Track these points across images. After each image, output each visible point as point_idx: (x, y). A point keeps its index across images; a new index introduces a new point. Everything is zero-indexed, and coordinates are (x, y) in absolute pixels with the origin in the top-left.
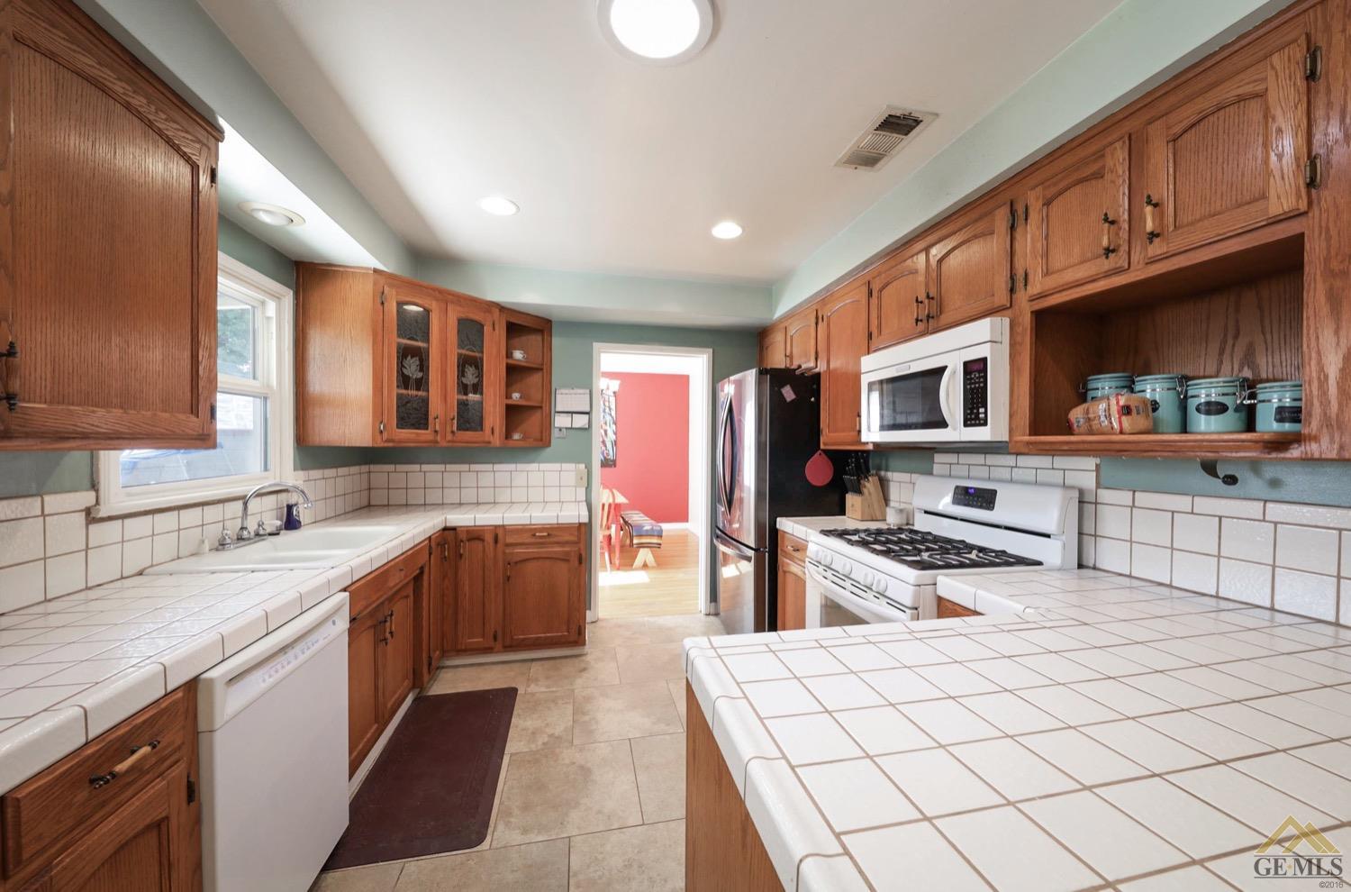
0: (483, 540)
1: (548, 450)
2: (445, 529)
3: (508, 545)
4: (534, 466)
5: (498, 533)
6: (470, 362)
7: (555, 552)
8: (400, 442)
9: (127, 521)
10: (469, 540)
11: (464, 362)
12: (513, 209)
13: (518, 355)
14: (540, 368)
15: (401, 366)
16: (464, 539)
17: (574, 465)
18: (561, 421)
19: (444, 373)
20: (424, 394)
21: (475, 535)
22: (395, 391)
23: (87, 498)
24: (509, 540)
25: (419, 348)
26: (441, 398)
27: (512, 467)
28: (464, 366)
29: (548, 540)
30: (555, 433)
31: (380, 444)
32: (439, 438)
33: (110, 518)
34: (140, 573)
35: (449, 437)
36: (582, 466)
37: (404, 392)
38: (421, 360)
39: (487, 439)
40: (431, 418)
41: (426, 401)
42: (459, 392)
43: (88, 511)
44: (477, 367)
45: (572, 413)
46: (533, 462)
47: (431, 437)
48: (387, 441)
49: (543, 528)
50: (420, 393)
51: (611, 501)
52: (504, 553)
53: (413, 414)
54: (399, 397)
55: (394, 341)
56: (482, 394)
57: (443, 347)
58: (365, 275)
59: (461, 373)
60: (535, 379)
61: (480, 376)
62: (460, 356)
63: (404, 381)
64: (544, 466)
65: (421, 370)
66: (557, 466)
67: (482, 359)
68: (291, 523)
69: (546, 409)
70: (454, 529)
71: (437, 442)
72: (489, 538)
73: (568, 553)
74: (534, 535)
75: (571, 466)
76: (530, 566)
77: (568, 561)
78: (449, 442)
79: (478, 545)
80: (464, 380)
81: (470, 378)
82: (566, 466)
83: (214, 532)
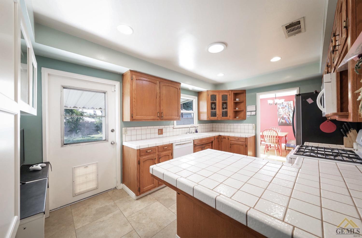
0: (226, 139)
1: (245, 121)
2: (219, 136)
3: (230, 140)
4: (242, 124)
5: (228, 138)
6: (225, 103)
7: (240, 143)
8: (211, 119)
9: (177, 129)
10: (224, 138)
11: (223, 103)
12: (223, 75)
13: (237, 100)
14: (243, 102)
15: (211, 106)
16: (223, 138)
17: (252, 124)
18: (248, 114)
19: (219, 106)
20: (216, 110)
21: (224, 137)
22: (210, 110)
23: (173, 126)
24: (231, 139)
25: (214, 102)
26: (219, 110)
27: (237, 124)
28: (223, 104)
29: (238, 140)
30: (247, 117)
31: (208, 120)
32: (218, 118)
33: (175, 128)
34: (178, 135)
35: (220, 118)
36: (254, 124)
37: (212, 110)
38: (215, 104)
39: (228, 118)
40: (217, 114)
41: (216, 112)
42: (222, 109)
43: (173, 127)
44: (226, 104)
45: (251, 111)
46: (242, 123)
47: (217, 118)
48: (209, 119)
49: (237, 137)
50: (215, 110)
51: (276, 135)
52: (230, 142)
53: (214, 115)
54: (211, 112)
55: (210, 101)
56: (227, 109)
57: (219, 101)
58: (206, 92)
59: (223, 105)
60: (242, 104)
61: (227, 105)
62: (222, 102)
63: (212, 108)
64: (244, 124)
65: (215, 106)
66: (248, 124)
67: (227, 102)
68: (196, 132)
69: (244, 111)
70: (221, 136)
71: (218, 119)
72: (227, 138)
73: (243, 144)
74: (235, 139)
75: (251, 124)
76: (235, 146)
77: (243, 146)
78: (220, 119)
79: (225, 139)
80: (223, 107)
81: (225, 106)
82: (250, 124)
83: (186, 132)
